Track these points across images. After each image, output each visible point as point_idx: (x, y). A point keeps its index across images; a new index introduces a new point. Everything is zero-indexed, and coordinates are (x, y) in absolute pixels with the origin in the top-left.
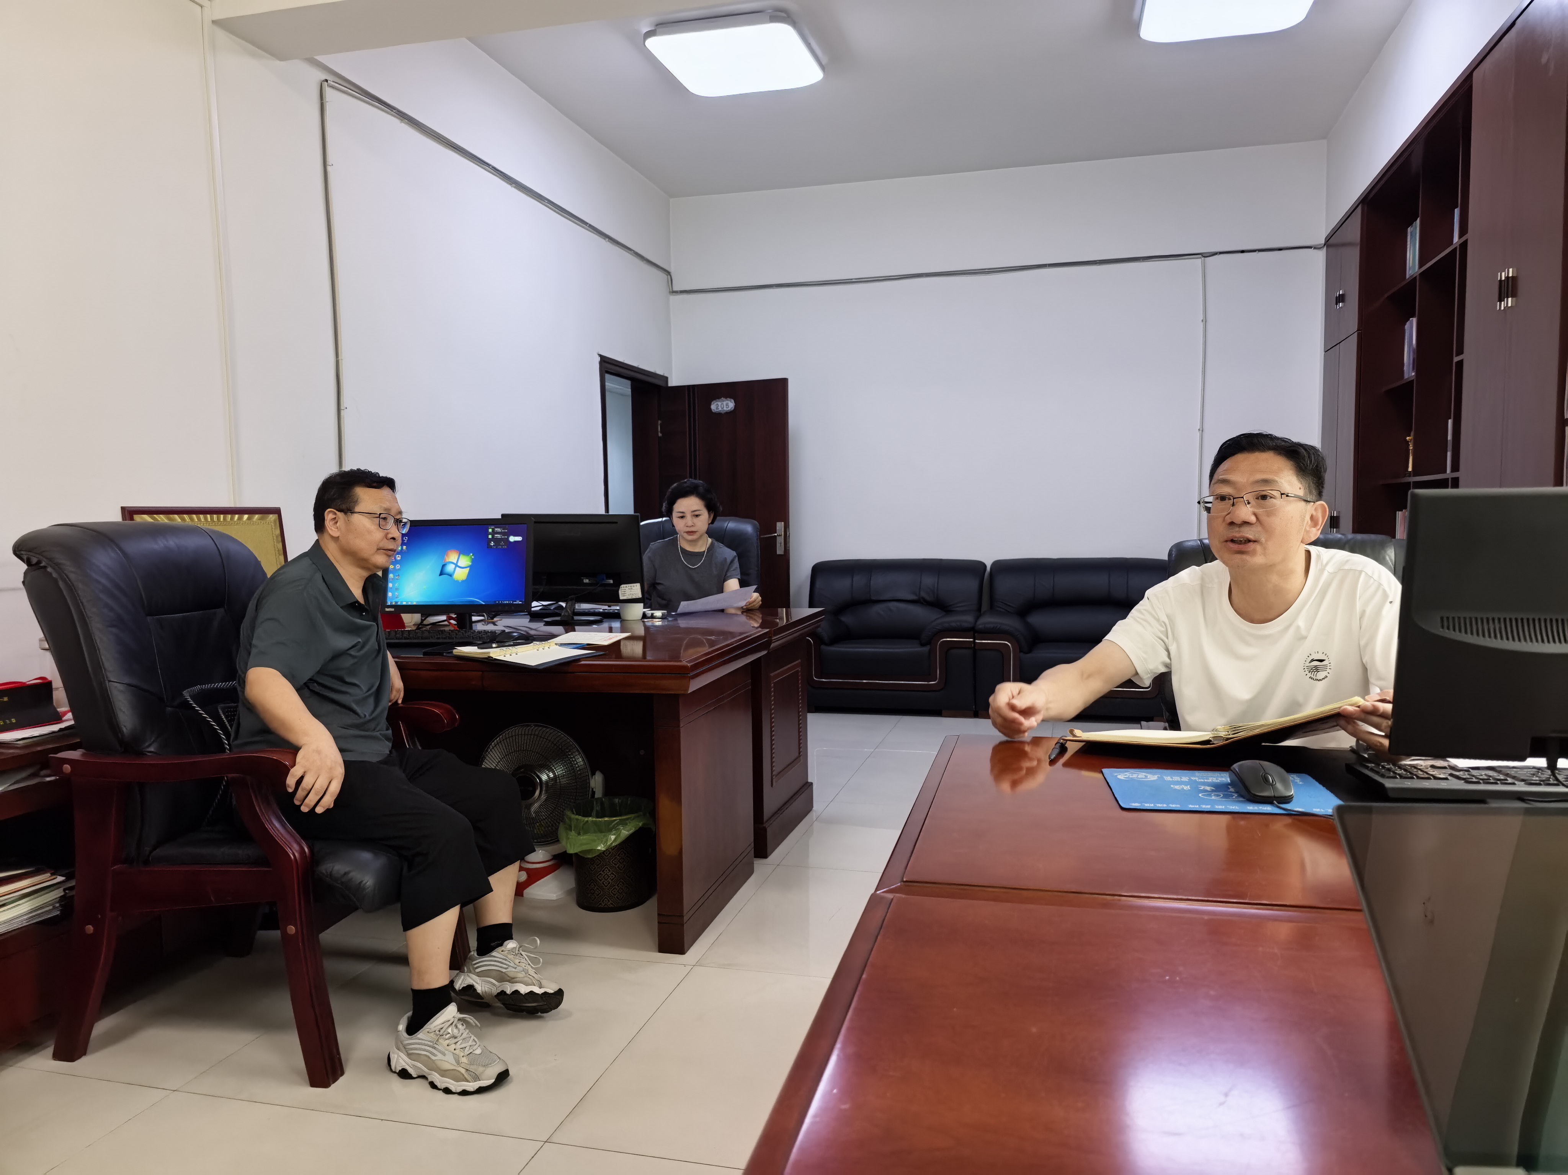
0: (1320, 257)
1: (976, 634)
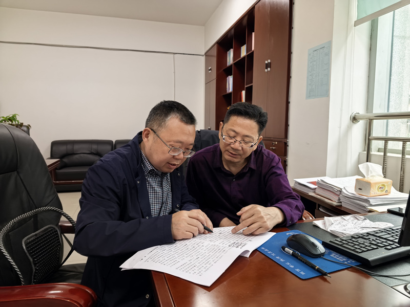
0: (203, 58)
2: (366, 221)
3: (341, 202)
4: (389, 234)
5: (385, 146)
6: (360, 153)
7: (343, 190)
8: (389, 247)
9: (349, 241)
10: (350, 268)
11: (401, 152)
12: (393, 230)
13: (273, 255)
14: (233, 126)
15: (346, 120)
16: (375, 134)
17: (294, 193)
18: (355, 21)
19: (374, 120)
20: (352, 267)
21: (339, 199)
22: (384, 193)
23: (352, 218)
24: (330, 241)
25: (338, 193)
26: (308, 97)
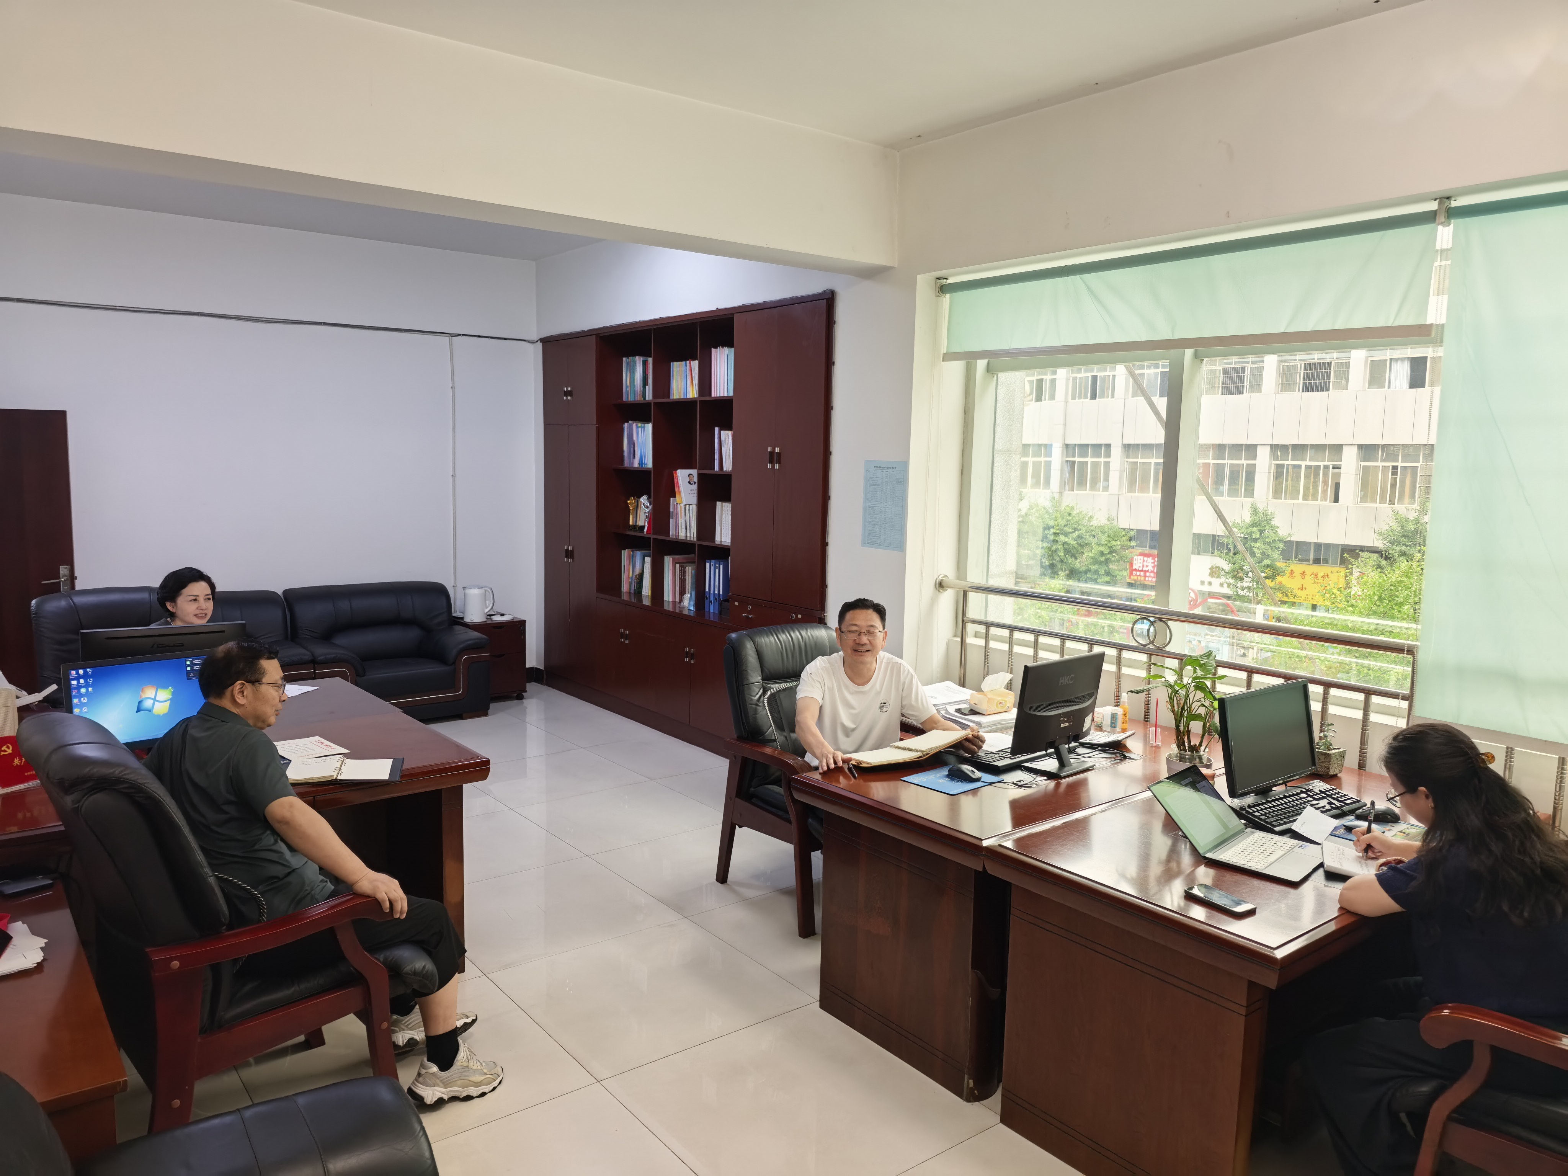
1: (316, 665)
5: (987, 633)
6: (949, 640)
15: (930, 588)
16: (972, 614)
19: (970, 592)
26: (867, 543)
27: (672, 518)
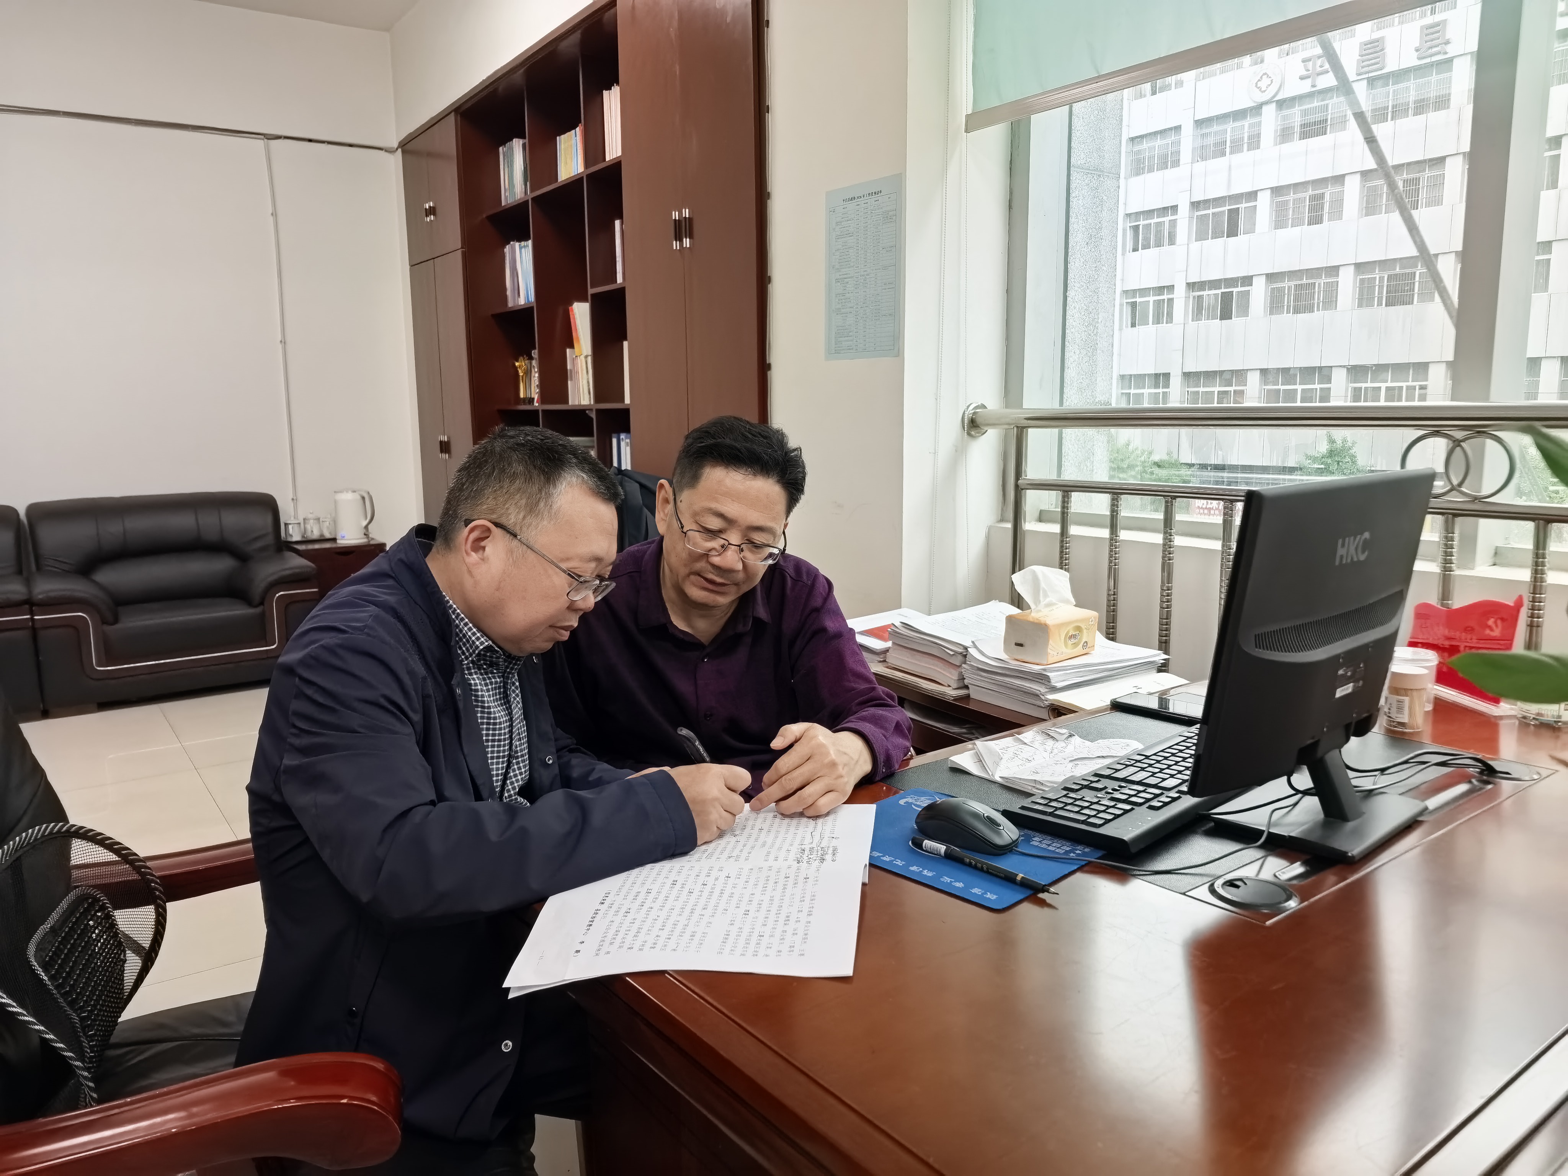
0: (395, 162)
1: (34, 608)
2: (1073, 739)
3: (967, 687)
4: (1143, 769)
5: (1063, 507)
6: (990, 529)
7: (972, 651)
8: (1155, 803)
9: (1064, 800)
10: (1086, 865)
11: (1108, 521)
12: (1147, 757)
13: (899, 863)
14: (716, 500)
15: (952, 427)
16: (1033, 471)
17: (881, 689)
18: (967, 116)
19: (1030, 430)
20: (1089, 863)
21: (962, 679)
22: (1079, 650)
23: (1040, 738)
24: (1023, 808)
25: (957, 661)
26: (833, 351)
27: (571, 380)
